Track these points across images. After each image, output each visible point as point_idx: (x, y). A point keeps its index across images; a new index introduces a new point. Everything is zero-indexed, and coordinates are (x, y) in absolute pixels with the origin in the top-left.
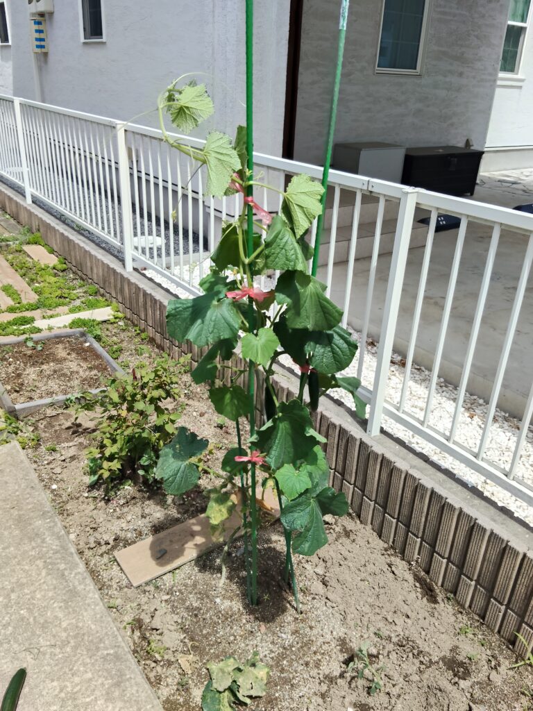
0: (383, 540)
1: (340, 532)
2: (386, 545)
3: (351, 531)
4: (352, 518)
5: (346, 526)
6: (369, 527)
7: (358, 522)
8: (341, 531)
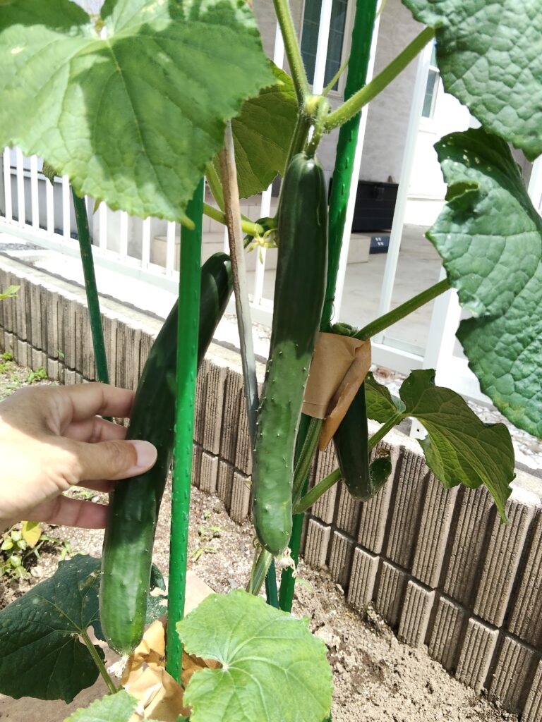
0: (460, 680)
1: (357, 669)
2: (470, 692)
3: (382, 662)
4: (379, 632)
5: (370, 652)
6: (422, 650)
7: (394, 640)
8: (360, 664)
